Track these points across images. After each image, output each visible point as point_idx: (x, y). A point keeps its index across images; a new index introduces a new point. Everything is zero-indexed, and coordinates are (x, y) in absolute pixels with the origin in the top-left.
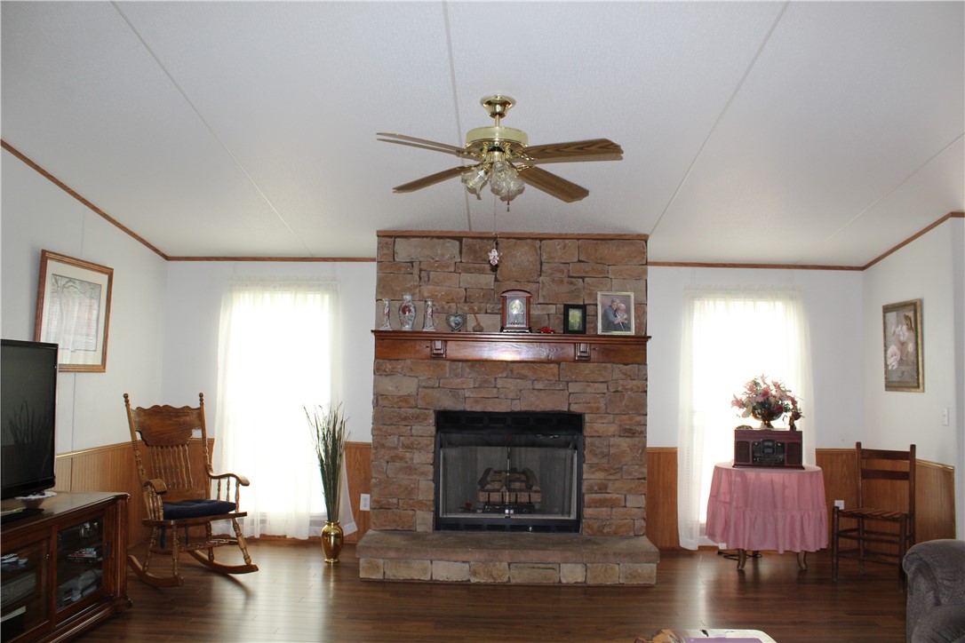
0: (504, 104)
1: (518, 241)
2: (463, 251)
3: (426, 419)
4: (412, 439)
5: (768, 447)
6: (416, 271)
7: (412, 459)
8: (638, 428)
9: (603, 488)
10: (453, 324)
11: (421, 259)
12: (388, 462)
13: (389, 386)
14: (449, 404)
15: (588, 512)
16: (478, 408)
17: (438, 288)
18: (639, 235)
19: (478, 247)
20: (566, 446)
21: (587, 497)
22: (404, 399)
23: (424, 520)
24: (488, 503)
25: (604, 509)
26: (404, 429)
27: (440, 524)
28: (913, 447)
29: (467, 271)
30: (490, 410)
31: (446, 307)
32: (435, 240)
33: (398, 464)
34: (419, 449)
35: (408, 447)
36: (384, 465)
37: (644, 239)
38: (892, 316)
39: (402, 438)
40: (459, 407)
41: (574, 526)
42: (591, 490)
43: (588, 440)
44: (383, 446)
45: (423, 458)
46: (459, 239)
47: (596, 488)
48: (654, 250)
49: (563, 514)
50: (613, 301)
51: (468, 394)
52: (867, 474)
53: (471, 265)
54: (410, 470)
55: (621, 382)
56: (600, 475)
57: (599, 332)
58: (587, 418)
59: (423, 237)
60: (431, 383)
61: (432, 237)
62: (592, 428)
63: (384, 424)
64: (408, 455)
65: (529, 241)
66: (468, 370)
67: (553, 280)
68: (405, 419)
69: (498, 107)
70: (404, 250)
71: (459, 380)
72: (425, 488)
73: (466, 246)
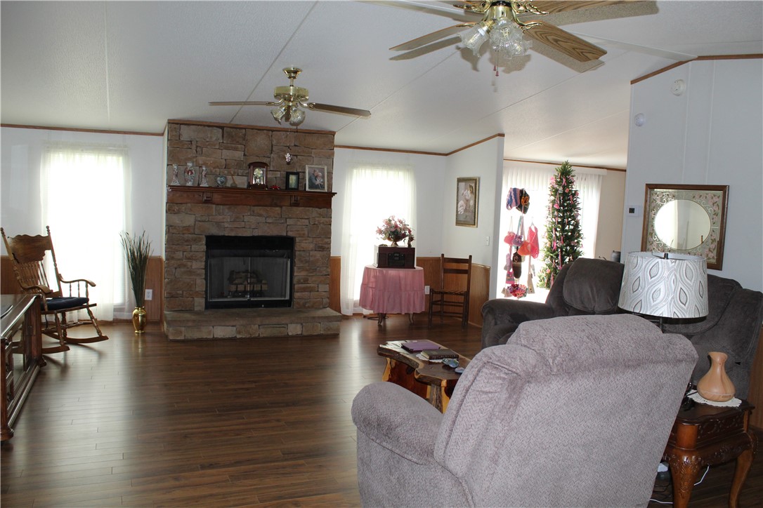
0: (295, 72)
1: (259, 132)
2: (225, 136)
3: (200, 241)
4: (191, 254)
5: (397, 256)
6: (194, 147)
7: (191, 266)
8: (326, 246)
9: (306, 281)
10: (219, 182)
11: (197, 140)
12: (176, 268)
13: (176, 220)
14: (215, 231)
15: (297, 295)
16: (233, 234)
17: (208, 158)
18: (330, 132)
19: (234, 133)
20: (282, 256)
21: (296, 286)
22: (187, 228)
23: (199, 303)
24: (236, 291)
25: (306, 293)
26: (186, 247)
27: (209, 306)
28: (471, 257)
29: (227, 148)
30: (240, 235)
31: (214, 171)
32: (207, 128)
33: (182, 270)
34: (196, 260)
35: (189, 259)
36: (174, 270)
37: (333, 134)
38: (462, 185)
39: (185, 253)
40: (221, 234)
41: (288, 303)
42: (299, 282)
43: (297, 253)
44: (173, 258)
45: (198, 265)
46: (221, 127)
47: (302, 281)
48: (338, 139)
49: (281, 296)
50: (315, 171)
51: (226, 225)
52: (446, 271)
53: (229, 145)
54: (191, 272)
55: (317, 219)
56: (304, 273)
57: (307, 189)
58: (297, 240)
59: (198, 125)
60: (203, 218)
61: (204, 126)
62: (300, 246)
63: (173, 245)
64: (189, 264)
65: (265, 131)
66: (227, 211)
67: (279, 157)
68: (187, 241)
69: (293, 73)
70: (186, 133)
71: (221, 217)
72: (200, 284)
73: (227, 132)
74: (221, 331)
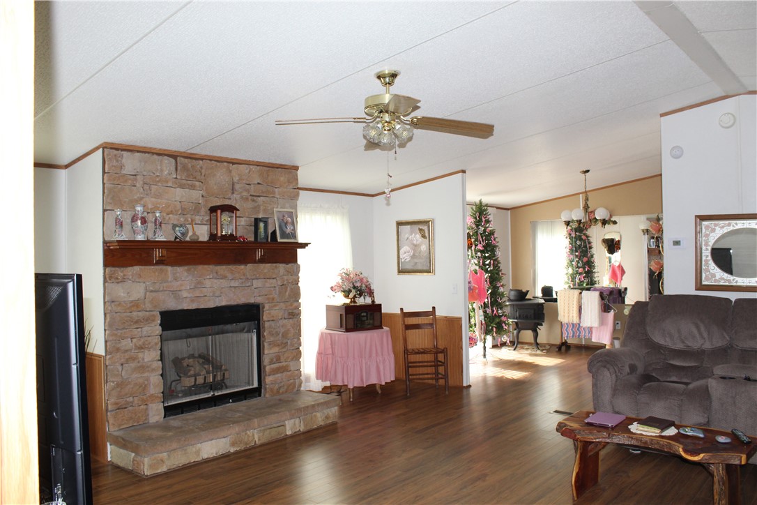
1: (218, 164)
2: (179, 168)
3: (153, 321)
4: (142, 340)
5: (364, 316)
6: (139, 184)
7: (143, 359)
8: (296, 311)
9: (278, 360)
10: (179, 234)
11: (145, 173)
12: (122, 365)
13: (120, 292)
14: (172, 305)
15: (268, 380)
16: (193, 306)
17: (159, 200)
18: (293, 166)
19: (190, 166)
21: (268, 368)
22: (136, 305)
23: (156, 412)
25: (279, 375)
26: (135, 332)
28: (434, 308)
29: (182, 186)
30: (202, 307)
31: (167, 218)
32: (155, 156)
33: (133, 365)
34: (149, 349)
35: (141, 348)
36: (120, 368)
37: (296, 168)
38: (405, 229)
39: (134, 340)
40: (179, 308)
41: (256, 392)
42: (271, 362)
43: (267, 325)
44: (118, 350)
45: (151, 356)
46: (174, 156)
47: (275, 360)
48: (304, 178)
49: (249, 384)
50: (284, 216)
51: (185, 294)
53: (185, 182)
54: (143, 368)
55: (285, 277)
56: (276, 350)
58: (267, 307)
59: (145, 152)
60: (157, 287)
61: (153, 153)
62: (269, 314)
63: (117, 329)
64: (140, 355)
65: (225, 164)
66: (186, 274)
67: (242, 197)
68: (136, 322)
70: (130, 163)
71: (178, 283)
72: (155, 384)
73: (181, 164)
74: (211, 447)
